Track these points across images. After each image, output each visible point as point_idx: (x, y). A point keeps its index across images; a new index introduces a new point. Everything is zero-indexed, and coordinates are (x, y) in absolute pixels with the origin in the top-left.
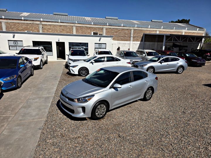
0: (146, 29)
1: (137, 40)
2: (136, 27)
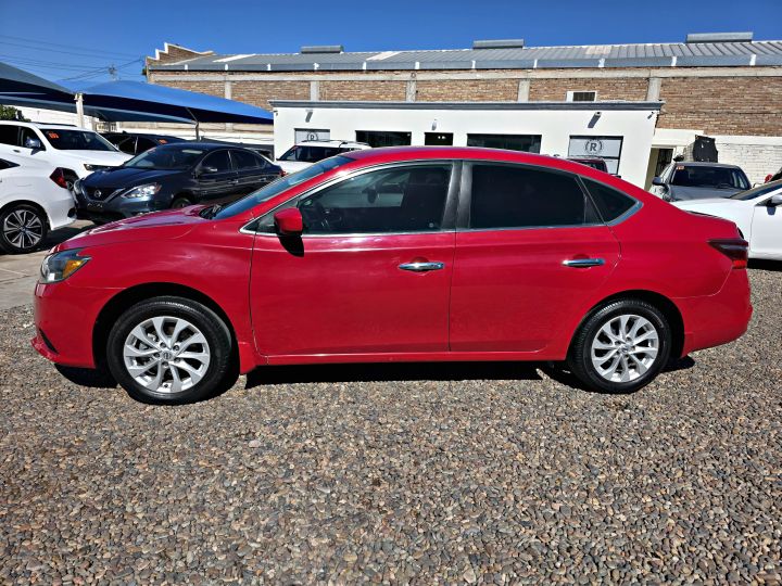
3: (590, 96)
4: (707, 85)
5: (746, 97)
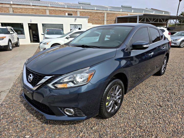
0: (118, 13)
2: (109, 10)
3: (71, 15)
4: (89, 13)
5: (96, 16)
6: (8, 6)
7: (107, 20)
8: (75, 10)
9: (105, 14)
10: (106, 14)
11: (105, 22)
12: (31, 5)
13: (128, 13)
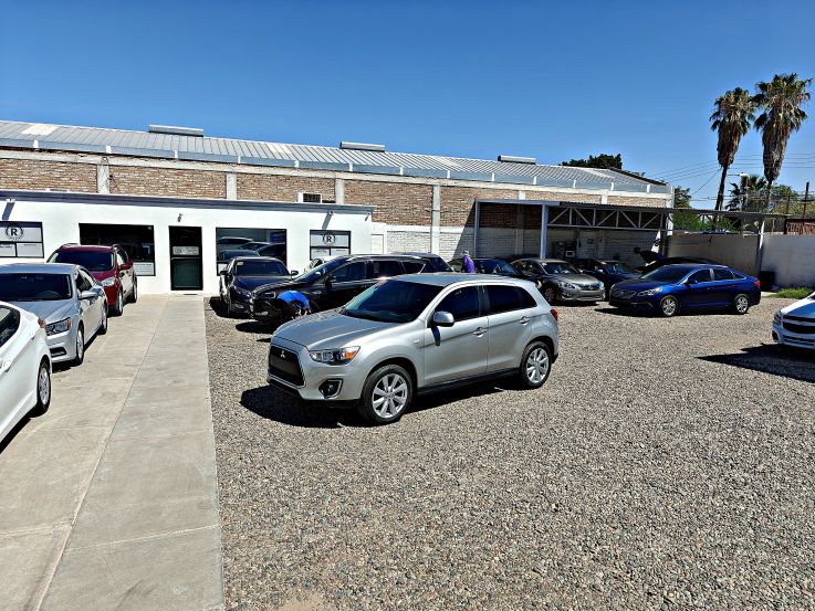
0: (482, 185)
1: (455, 222)
2: (449, 177)
4: (375, 187)
6: (98, 159)
7: (443, 212)
8: (330, 175)
9: (435, 188)
10: (437, 191)
11: (437, 216)
12: (176, 157)
13: (517, 187)
